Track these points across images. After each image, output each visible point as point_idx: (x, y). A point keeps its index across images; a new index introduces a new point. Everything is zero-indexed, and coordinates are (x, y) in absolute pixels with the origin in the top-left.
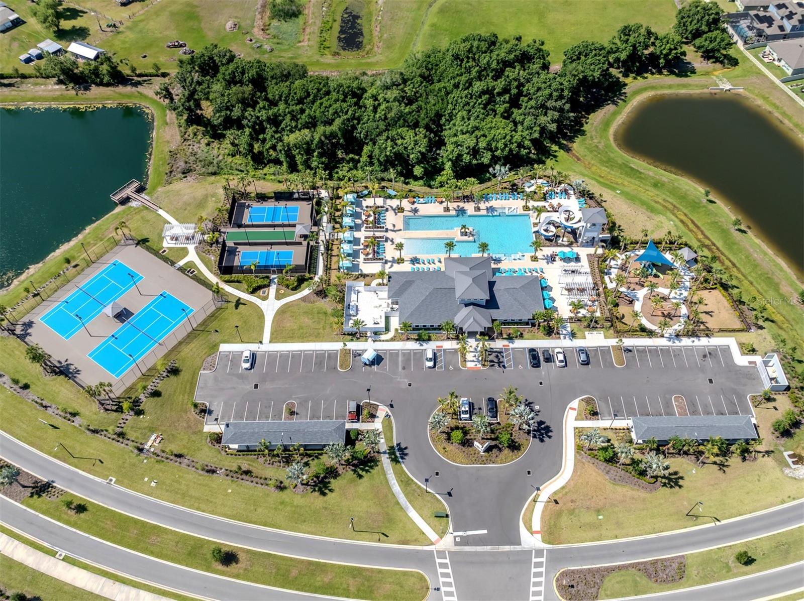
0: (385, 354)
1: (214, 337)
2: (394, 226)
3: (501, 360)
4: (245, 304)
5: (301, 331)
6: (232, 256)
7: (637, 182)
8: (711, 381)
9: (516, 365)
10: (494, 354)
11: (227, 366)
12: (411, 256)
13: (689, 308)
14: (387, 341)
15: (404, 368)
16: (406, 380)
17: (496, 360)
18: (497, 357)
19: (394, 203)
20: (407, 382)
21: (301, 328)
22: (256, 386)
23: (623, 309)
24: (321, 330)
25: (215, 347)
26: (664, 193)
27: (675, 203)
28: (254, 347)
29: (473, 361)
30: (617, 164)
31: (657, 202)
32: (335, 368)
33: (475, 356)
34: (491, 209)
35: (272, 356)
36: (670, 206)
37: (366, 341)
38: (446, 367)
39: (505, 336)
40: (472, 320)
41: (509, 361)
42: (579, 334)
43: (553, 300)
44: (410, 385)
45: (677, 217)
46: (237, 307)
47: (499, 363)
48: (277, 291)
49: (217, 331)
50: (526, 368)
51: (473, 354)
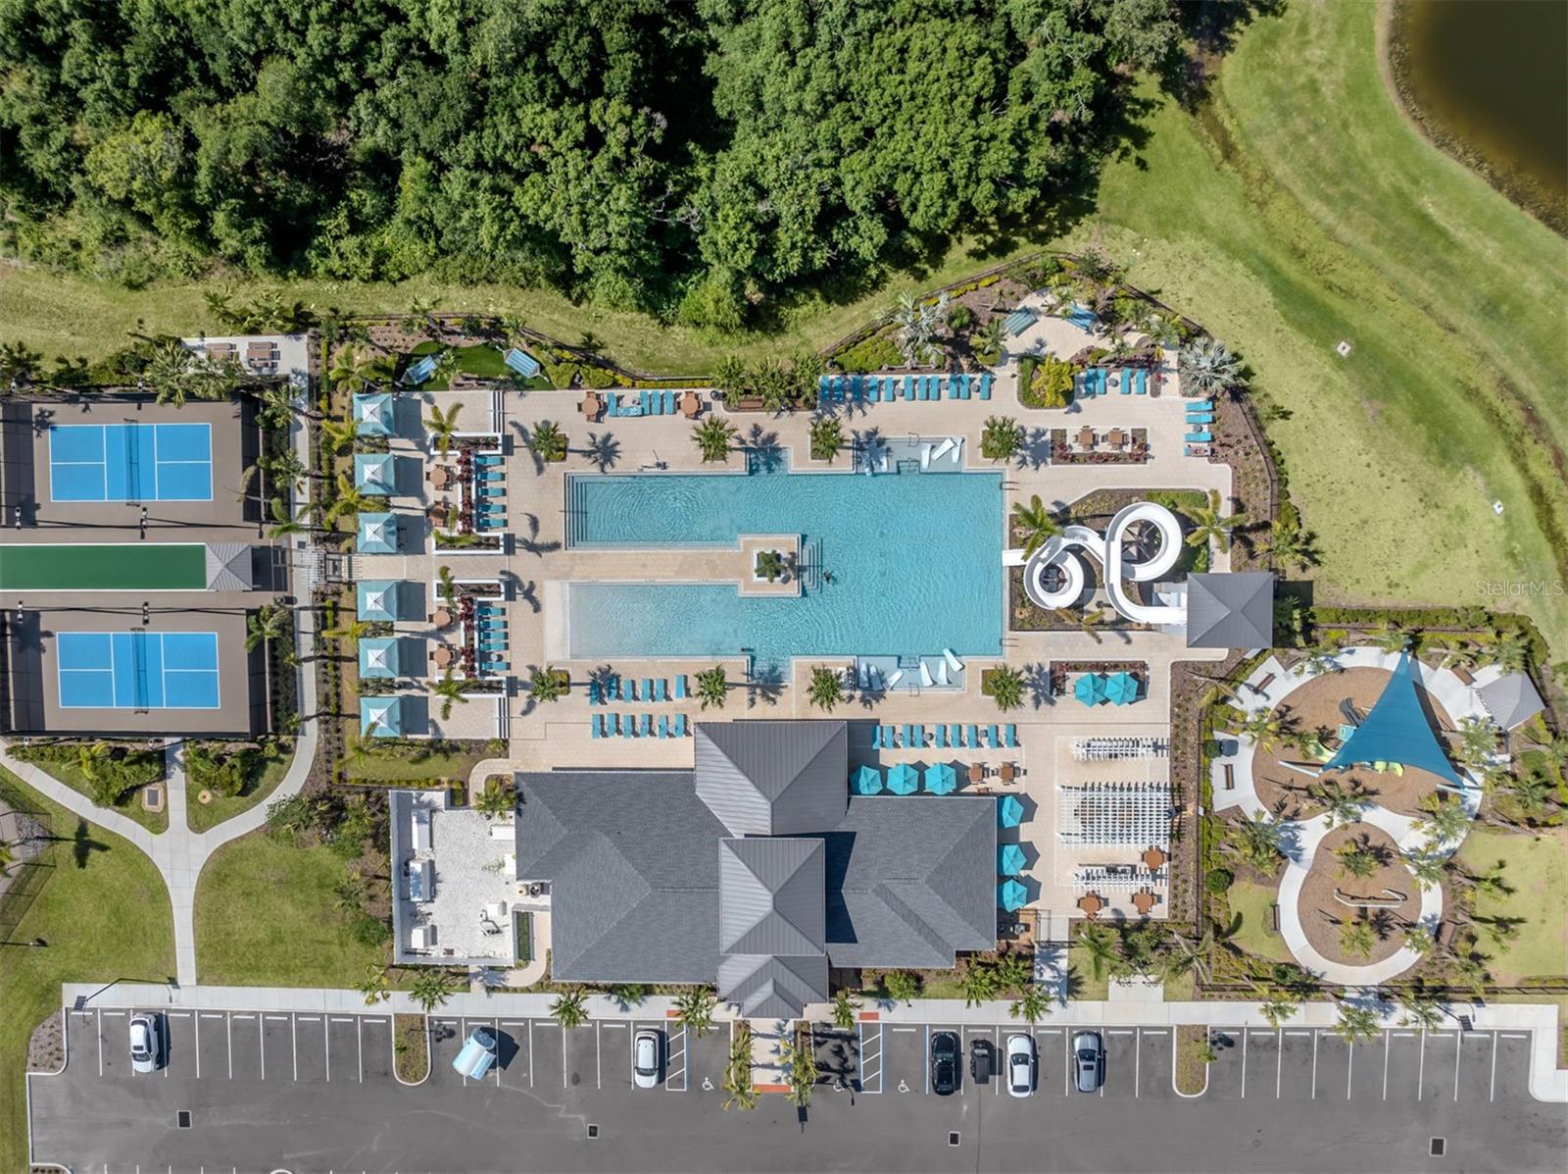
0: (523, 1030)
1: (44, 964)
2: (534, 523)
3: (850, 1064)
4: (103, 848)
5: (281, 948)
6: (30, 651)
7: (1424, 288)
8: (1438, 1146)
9: (891, 1083)
10: (832, 1043)
11: (94, 1053)
12: (594, 664)
13: (1452, 894)
14: (528, 990)
15: (576, 1080)
16: (582, 1117)
17: (834, 1063)
18: (839, 1052)
19: (531, 409)
20: (584, 1121)
21: (277, 939)
22: (184, 1119)
23: (1242, 897)
24: (336, 949)
25: (48, 995)
26: (1510, 351)
27: (1537, 398)
28: (154, 996)
29: (771, 1066)
30: (1373, 189)
31: (1471, 394)
32: (387, 1074)
33: (777, 1051)
34: (871, 446)
35: (213, 1026)
36: (1514, 416)
37: (467, 987)
38: (694, 1081)
39: (868, 986)
40: (767, 989)
41: (872, 1067)
42: (1089, 985)
43: (1030, 854)
44: (593, 1131)
45: (1524, 469)
46: (81, 857)
47: (844, 1071)
48: (191, 798)
49: (42, 943)
50: (917, 1090)
51: (771, 1044)
